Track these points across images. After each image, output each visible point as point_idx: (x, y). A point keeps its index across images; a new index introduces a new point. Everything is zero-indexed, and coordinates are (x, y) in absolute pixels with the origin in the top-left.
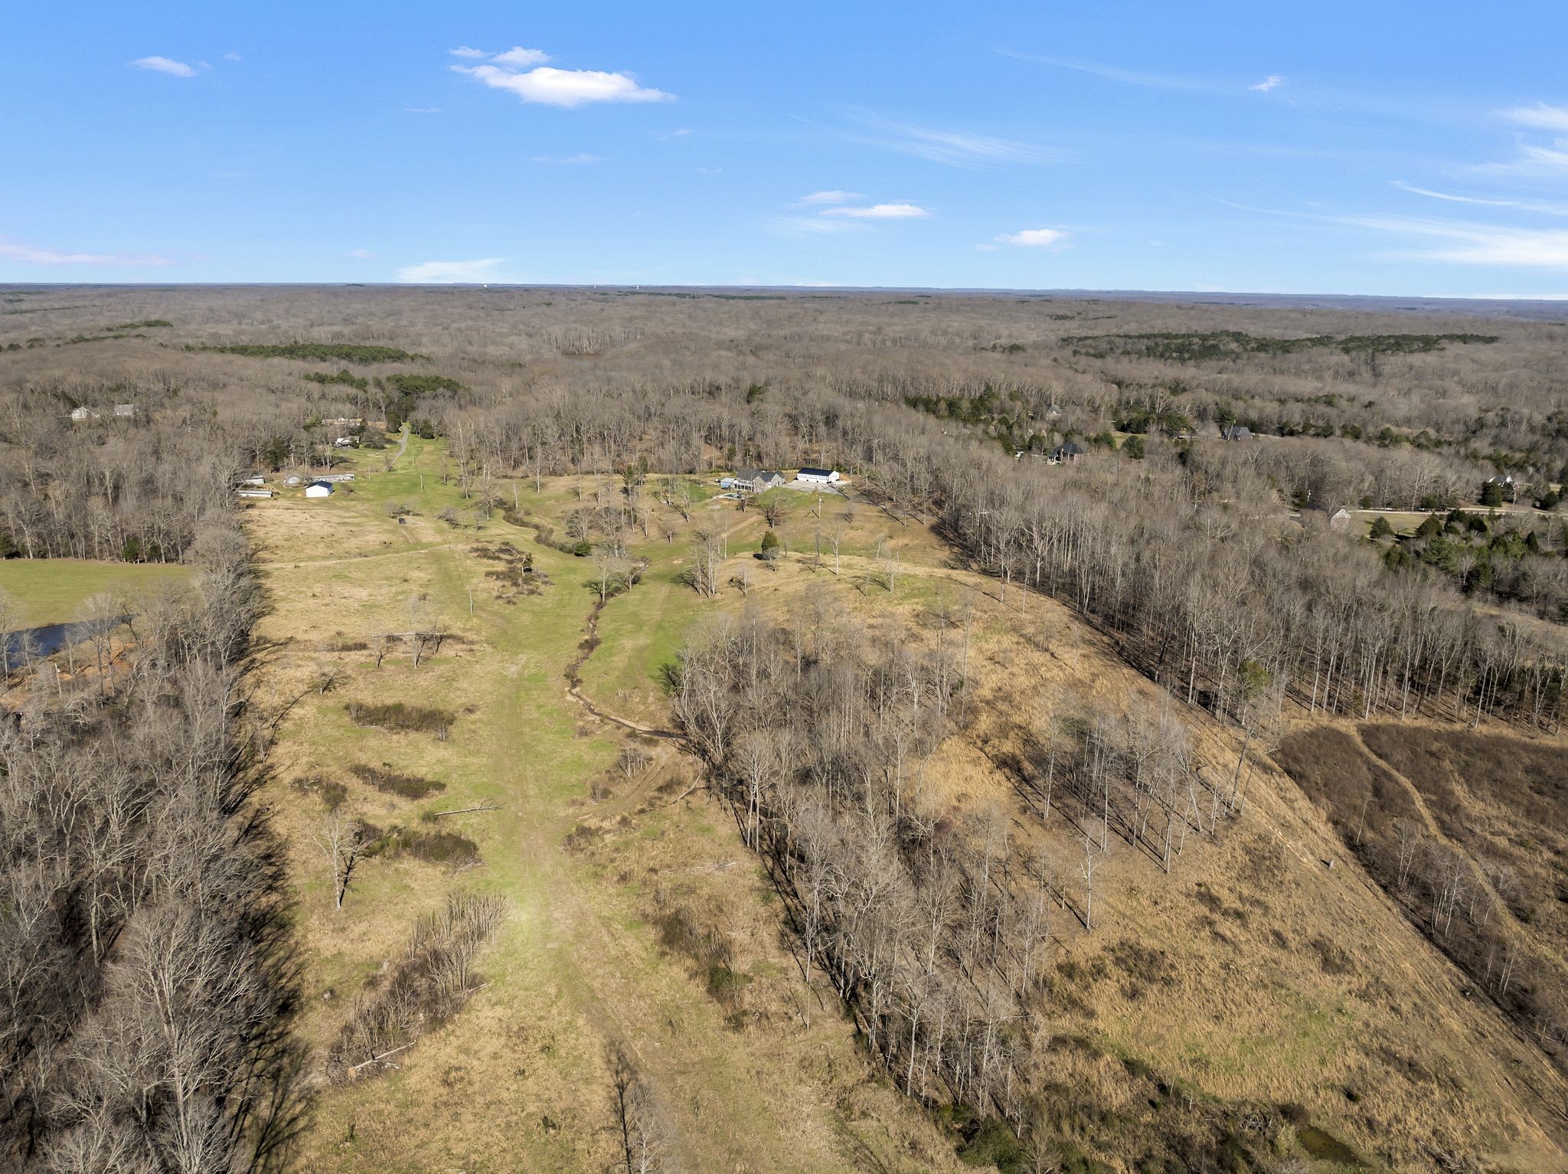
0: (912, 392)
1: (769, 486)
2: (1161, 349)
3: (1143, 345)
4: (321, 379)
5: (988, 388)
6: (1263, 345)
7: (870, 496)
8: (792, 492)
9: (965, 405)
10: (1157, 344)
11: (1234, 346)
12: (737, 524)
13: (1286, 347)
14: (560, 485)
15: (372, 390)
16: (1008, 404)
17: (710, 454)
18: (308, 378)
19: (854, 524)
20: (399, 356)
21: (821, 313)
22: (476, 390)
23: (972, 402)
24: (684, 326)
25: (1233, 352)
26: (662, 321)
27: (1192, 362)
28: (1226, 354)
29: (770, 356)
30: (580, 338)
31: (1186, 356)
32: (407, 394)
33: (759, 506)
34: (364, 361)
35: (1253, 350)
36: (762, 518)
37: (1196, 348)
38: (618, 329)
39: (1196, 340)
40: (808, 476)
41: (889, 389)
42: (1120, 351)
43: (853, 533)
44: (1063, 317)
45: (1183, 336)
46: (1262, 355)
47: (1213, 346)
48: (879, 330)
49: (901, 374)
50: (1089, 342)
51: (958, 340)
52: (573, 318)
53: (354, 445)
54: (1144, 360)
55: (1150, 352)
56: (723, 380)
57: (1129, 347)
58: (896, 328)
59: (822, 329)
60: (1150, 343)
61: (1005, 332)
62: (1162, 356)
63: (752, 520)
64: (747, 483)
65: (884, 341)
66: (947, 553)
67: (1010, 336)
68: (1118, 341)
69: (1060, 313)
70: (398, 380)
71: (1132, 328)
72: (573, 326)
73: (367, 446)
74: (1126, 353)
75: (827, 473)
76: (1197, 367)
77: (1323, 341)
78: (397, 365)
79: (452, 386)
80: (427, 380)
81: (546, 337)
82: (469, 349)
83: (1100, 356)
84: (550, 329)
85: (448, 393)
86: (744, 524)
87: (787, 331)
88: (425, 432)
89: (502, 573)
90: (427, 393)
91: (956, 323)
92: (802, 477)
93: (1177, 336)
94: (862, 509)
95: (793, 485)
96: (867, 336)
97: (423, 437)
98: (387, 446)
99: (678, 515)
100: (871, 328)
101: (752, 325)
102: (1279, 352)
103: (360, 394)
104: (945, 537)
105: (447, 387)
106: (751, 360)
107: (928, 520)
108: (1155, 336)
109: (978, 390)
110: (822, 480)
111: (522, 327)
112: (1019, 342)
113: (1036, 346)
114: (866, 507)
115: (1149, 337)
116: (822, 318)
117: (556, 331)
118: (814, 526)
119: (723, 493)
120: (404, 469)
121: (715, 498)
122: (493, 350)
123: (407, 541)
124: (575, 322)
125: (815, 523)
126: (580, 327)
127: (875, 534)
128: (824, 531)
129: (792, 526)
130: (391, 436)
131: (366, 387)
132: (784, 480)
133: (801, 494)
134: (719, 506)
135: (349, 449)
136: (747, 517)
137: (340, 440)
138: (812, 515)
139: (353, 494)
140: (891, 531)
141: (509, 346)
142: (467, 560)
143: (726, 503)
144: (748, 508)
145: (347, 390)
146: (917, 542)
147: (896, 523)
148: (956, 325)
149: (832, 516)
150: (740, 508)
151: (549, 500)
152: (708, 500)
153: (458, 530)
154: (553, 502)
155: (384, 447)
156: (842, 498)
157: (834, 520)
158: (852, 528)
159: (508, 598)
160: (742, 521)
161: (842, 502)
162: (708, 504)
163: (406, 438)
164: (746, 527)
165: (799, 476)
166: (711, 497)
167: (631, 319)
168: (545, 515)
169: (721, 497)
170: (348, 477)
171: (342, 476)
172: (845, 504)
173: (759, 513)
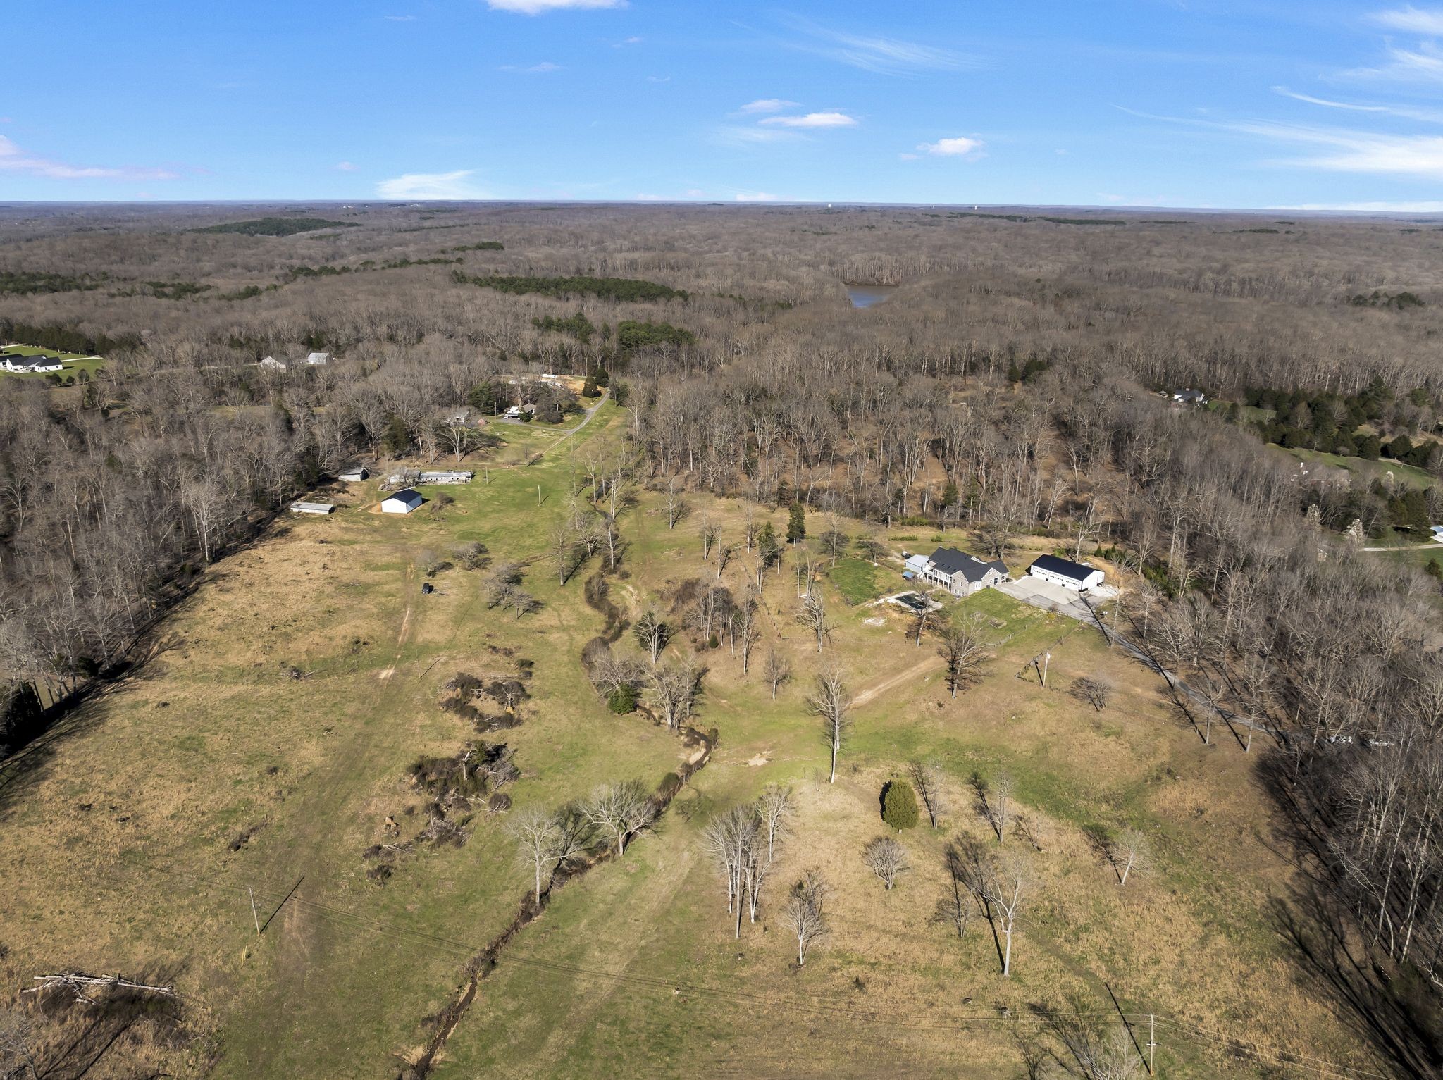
0: (1257, 380)
1: (977, 587)
4: (548, 325)
5: (1378, 382)
7: (1148, 643)
8: (1013, 604)
9: (1339, 409)
12: (897, 671)
15: (595, 340)
16: (1409, 409)
18: (536, 323)
19: (1105, 716)
20: (657, 294)
21: (1158, 244)
22: (705, 343)
23: (1347, 402)
26: (974, 250)
29: (1073, 307)
30: (881, 268)
32: (627, 347)
33: (945, 634)
36: (943, 664)
38: (923, 258)
40: (1050, 574)
41: (1223, 372)
43: (1100, 744)
48: (1225, 269)
49: (1242, 351)
51: (1326, 283)
52: (882, 245)
53: (527, 417)
56: (996, 345)
58: (1246, 267)
61: (1391, 275)
63: (924, 666)
64: (943, 576)
65: (1229, 283)
66: (1291, 869)
67: (1396, 280)
70: (626, 328)
72: (877, 254)
73: (539, 420)
75: (1080, 573)
78: (648, 306)
79: (680, 338)
80: (657, 330)
81: (847, 265)
82: (748, 282)
84: (853, 258)
85: (670, 347)
86: (908, 675)
87: (1115, 265)
88: (622, 399)
89: (441, 764)
90: (648, 347)
91: (1325, 261)
92: (1038, 574)
94: (1126, 676)
95: (1020, 587)
96: (1209, 275)
97: (617, 404)
98: (567, 418)
103: (578, 345)
104: (1287, 806)
105: (673, 340)
107: (1258, 740)
109: (1360, 382)
110: (1072, 584)
111: (827, 254)
114: (1136, 669)
116: (1156, 251)
117: (859, 259)
118: (1029, 707)
119: (901, 589)
120: (555, 459)
121: (881, 601)
122: (771, 284)
123: (395, 639)
124: (881, 250)
125: (1031, 698)
126: (883, 256)
127: (1142, 756)
128: (1043, 725)
129: (988, 698)
130: (583, 401)
131: (591, 336)
132: (1006, 576)
133: (1028, 612)
134: (881, 622)
135: (517, 422)
136: (918, 659)
137: (514, 410)
138: (1031, 674)
139: (449, 507)
140: (1174, 754)
141: (792, 280)
142: (421, 716)
143: (895, 615)
144: (927, 635)
145: (568, 340)
146: (1224, 806)
147: (1190, 733)
148: (1325, 263)
149: (1066, 684)
150: (913, 633)
151: (671, 548)
152: (870, 604)
153: (493, 614)
154: (671, 554)
155: (561, 420)
156: (1095, 638)
157: (1067, 697)
158: (1098, 727)
159: (389, 853)
160: (908, 666)
161: (1095, 647)
162: (866, 613)
163: (600, 405)
164: (910, 683)
165: (1034, 568)
166: (877, 598)
167: (940, 248)
168: (644, 583)
169: (892, 599)
170: (464, 475)
171: (455, 475)
172: (1098, 656)
173: (940, 653)
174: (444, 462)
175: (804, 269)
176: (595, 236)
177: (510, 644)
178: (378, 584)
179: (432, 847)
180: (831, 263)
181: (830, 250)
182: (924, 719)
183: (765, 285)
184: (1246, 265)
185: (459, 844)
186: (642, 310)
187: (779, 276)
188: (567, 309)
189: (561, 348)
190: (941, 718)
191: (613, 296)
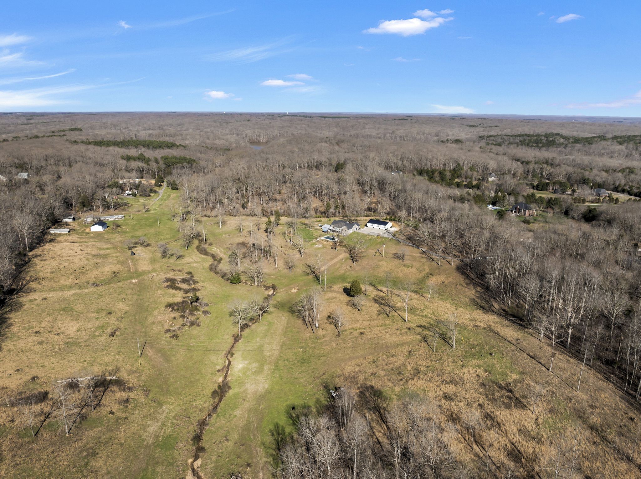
0: (419, 166)
1: (351, 231)
2: (527, 141)
3: (518, 140)
4: (128, 158)
5: (459, 164)
6: (577, 140)
7: (412, 240)
8: (364, 236)
9: (448, 174)
10: (524, 139)
11: (562, 140)
12: (332, 259)
13: (588, 141)
14: (233, 222)
15: (153, 164)
16: (470, 173)
17: (316, 203)
18: (123, 158)
19: (406, 262)
20: (171, 146)
21: (367, 124)
22: (203, 163)
23: (450, 171)
24: (306, 130)
25: (563, 144)
26: (296, 128)
27: (544, 149)
28: (561, 144)
29: (345, 145)
30: (259, 136)
31: (540, 145)
32: (169, 166)
33: (345, 246)
34: (155, 148)
35: (572, 143)
36: (347, 255)
37: (544, 141)
38: (276, 131)
39: (543, 138)
40: (374, 225)
41: (406, 164)
42: (507, 143)
43: (406, 270)
44: (473, 126)
45: (536, 136)
46: (578, 145)
47: (552, 140)
48: (393, 132)
49: (412, 156)
50: (492, 138)
51: (430, 137)
52: (257, 127)
53: (134, 195)
54: (520, 147)
55: (522, 143)
56: (323, 159)
57: (511, 140)
58: (401, 132)
59: (367, 132)
60: (521, 139)
61: (450, 133)
62: (528, 145)
63: (341, 256)
64: (338, 229)
65: (396, 137)
66: (474, 291)
67: (453, 135)
68: (506, 138)
69: (472, 124)
70: (165, 159)
71: (508, 131)
72: (257, 130)
73: (141, 195)
74: (510, 143)
75: (385, 224)
76: (547, 150)
77: (602, 138)
78: (170, 150)
79: (191, 162)
80: (179, 159)
81: (244, 135)
82: (207, 141)
83: (499, 145)
84: (246, 132)
85: (189, 165)
86: (336, 260)
87: (352, 132)
88: (173, 186)
89: (177, 304)
90: (178, 166)
91: (428, 129)
92: (370, 225)
93: (533, 136)
94: (409, 251)
95: (365, 230)
96: (388, 135)
97: (172, 189)
98: (152, 195)
99: (296, 251)
100: (389, 131)
101: (336, 130)
102: (587, 144)
103: (145, 166)
104: (468, 277)
105: (188, 163)
106: (337, 148)
107: (455, 262)
108: (523, 135)
109: (452, 166)
110: (382, 227)
111: (234, 131)
112: (459, 138)
113: (468, 140)
114: (411, 249)
115: (520, 136)
116: (367, 127)
117: (249, 132)
118: (380, 263)
119: (323, 235)
120: (155, 209)
121: (318, 239)
122: (217, 142)
123: (130, 271)
124: (258, 128)
125: (381, 261)
126: (260, 131)
127: (421, 272)
128: (387, 267)
129: (366, 263)
130: (156, 188)
131: (150, 163)
132: (359, 227)
133: (370, 237)
134: (321, 246)
135: (131, 197)
136: (337, 255)
137: (127, 192)
138: (378, 254)
139: (119, 228)
140: (431, 270)
141: (227, 140)
142: (159, 291)
143: (325, 243)
144: (338, 248)
145: (140, 164)
146: (450, 280)
147: (433, 263)
148: (428, 130)
149: (391, 256)
150: (334, 247)
151: (225, 234)
152: (314, 241)
153: (165, 260)
154: (227, 236)
155: (150, 196)
156: (396, 242)
157: (393, 259)
158: (405, 266)
159: (174, 331)
160: (335, 257)
161: (396, 244)
162: (314, 244)
163: (163, 189)
164: (338, 262)
165: (368, 224)
166: (316, 238)
167: (282, 127)
168: (220, 246)
169: (322, 238)
170: (120, 217)
171: (116, 217)
172: (398, 247)
173: (345, 252)
174: (106, 213)
175: (228, 136)
176: (124, 125)
177: (180, 268)
178: (109, 254)
179: (189, 327)
180: (238, 134)
181: (235, 129)
182: (346, 272)
183: (215, 142)
184: (401, 131)
185: (198, 325)
186: (167, 152)
187: (220, 139)
188: (133, 152)
189: (139, 167)
190: (352, 270)
191: (151, 147)
